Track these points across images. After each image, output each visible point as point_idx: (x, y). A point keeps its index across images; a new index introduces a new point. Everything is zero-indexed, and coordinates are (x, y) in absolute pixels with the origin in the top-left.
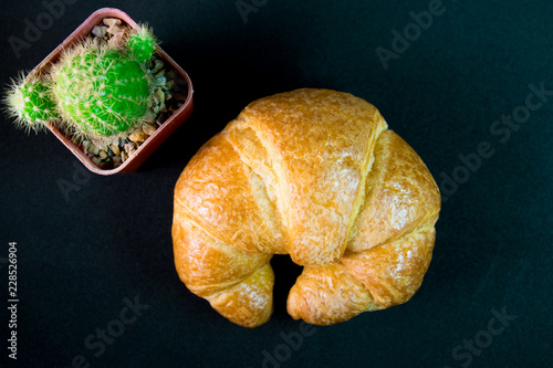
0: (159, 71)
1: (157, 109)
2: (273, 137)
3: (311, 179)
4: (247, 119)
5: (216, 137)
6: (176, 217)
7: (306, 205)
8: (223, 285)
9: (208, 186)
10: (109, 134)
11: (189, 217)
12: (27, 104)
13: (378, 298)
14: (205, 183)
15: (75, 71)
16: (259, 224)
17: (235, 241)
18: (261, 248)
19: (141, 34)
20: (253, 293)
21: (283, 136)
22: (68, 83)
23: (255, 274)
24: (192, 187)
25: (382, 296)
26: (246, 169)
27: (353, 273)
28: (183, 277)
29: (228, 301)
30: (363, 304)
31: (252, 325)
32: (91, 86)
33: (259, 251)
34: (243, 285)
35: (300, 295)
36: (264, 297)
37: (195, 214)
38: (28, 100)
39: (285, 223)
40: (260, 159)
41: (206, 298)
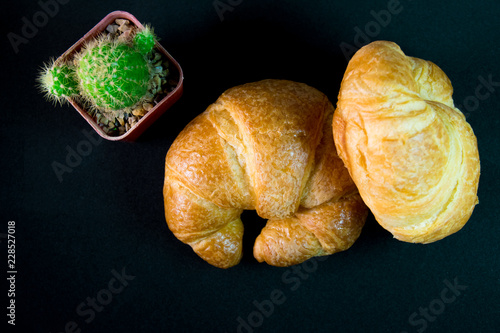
0: (157, 62)
1: (154, 91)
2: (243, 117)
3: (272, 150)
4: (223, 102)
5: (199, 117)
6: (167, 179)
7: (268, 169)
8: (203, 233)
9: (193, 155)
10: (117, 108)
11: (177, 179)
12: (55, 83)
13: (325, 245)
14: (190, 152)
15: (94, 58)
16: (231, 185)
17: (213, 198)
18: (233, 204)
19: (145, 32)
20: (227, 240)
21: (251, 116)
22: (89, 67)
23: (229, 225)
24: (180, 155)
25: (328, 243)
26: (222, 142)
27: (306, 225)
28: (172, 227)
29: (206, 247)
30: (313, 250)
31: (225, 266)
32: (106, 70)
33: (232, 206)
34: (219, 234)
35: (264, 242)
36: (235, 244)
37: (182, 176)
38: (56, 79)
39: (252, 184)
40: (233, 134)
41: (189, 244)
